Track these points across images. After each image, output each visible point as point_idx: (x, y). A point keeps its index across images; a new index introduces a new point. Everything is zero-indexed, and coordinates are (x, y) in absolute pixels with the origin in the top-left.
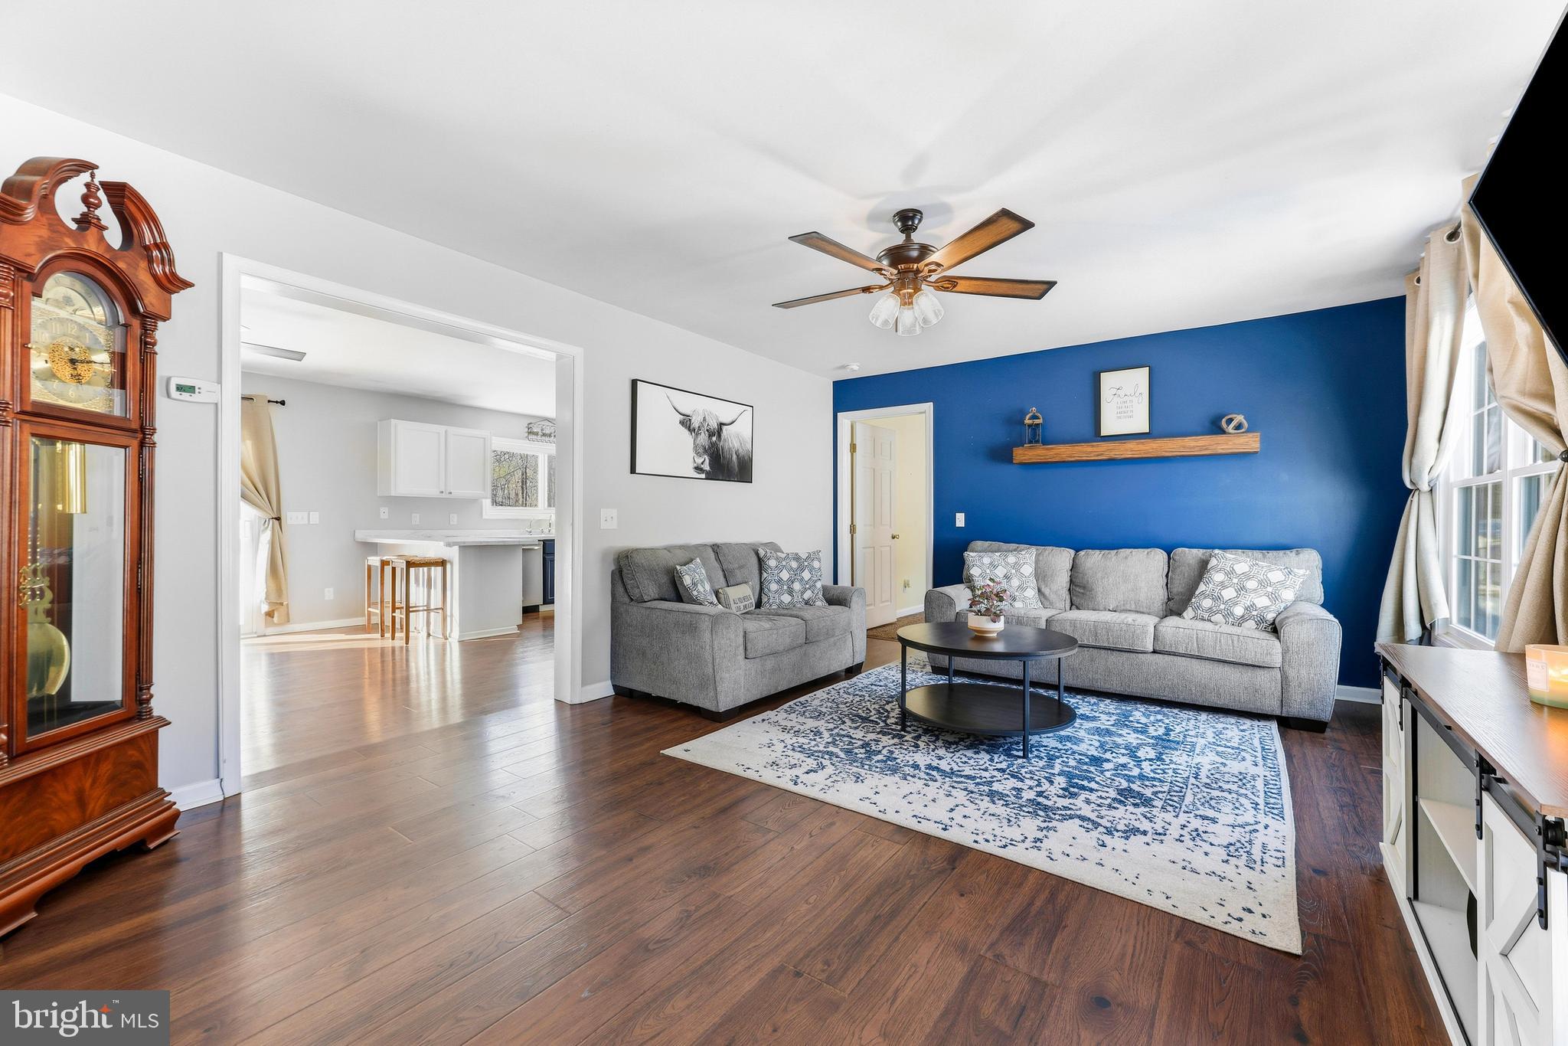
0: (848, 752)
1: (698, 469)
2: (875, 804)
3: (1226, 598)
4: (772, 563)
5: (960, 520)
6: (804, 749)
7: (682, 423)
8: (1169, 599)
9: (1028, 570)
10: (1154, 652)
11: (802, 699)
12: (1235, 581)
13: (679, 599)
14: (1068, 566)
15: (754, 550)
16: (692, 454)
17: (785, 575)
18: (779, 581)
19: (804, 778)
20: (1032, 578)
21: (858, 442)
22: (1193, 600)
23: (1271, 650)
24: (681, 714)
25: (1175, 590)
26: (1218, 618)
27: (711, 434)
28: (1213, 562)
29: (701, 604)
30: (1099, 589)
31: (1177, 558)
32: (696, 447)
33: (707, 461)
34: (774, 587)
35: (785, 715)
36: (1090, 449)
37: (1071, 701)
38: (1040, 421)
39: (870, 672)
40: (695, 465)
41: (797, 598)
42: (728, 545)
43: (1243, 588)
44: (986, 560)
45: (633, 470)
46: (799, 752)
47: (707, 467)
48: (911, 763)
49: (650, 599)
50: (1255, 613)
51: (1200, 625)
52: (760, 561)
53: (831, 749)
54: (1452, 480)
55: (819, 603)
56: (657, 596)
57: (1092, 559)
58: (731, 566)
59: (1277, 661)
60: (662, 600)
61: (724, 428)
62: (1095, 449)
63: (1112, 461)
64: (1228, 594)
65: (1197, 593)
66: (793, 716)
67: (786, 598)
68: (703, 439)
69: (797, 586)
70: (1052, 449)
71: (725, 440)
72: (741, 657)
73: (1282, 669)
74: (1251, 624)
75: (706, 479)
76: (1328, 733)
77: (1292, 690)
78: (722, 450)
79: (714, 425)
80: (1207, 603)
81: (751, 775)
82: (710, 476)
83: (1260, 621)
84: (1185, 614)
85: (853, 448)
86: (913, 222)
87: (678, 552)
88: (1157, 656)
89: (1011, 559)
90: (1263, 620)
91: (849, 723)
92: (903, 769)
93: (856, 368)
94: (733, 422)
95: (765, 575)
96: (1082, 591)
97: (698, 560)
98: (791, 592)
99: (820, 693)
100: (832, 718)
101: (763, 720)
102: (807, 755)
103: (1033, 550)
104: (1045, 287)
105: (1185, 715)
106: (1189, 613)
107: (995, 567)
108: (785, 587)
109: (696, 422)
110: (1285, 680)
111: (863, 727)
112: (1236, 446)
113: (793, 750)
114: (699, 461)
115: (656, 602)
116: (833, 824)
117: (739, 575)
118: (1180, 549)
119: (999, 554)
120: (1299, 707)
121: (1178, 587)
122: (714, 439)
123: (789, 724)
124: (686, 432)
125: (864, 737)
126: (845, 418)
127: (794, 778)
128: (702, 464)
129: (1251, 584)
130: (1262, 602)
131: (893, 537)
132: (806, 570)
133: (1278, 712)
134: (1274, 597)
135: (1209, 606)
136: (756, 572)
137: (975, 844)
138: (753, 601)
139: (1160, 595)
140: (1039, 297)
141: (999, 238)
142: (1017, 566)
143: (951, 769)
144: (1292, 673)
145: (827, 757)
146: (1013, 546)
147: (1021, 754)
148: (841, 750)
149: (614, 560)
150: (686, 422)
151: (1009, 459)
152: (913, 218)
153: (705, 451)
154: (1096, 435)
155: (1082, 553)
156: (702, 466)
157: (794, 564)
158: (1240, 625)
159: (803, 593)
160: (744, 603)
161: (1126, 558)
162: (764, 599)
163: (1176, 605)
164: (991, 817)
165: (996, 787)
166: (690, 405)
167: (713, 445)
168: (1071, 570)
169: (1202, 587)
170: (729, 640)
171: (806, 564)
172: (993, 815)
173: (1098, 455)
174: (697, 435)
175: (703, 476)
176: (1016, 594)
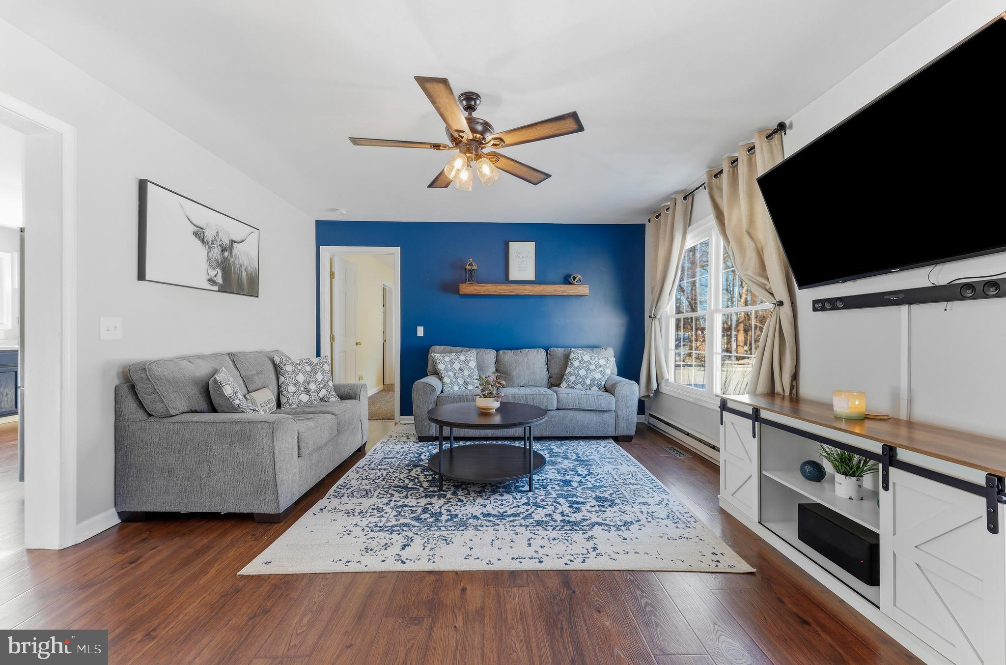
0: (418, 519)
1: (212, 281)
2: (478, 558)
3: (582, 375)
4: (289, 368)
5: (420, 331)
6: (380, 527)
7: (196, 234)
8: (549, 378)
9: (473, 364)
10: (557, 409)
11: (341, 481)
12: (585, 365)
13: (213, 409)
14: (494, 360)
15: (268, 357)
16: (205, 266)
17: (301, 378)
18: (296, 384)
19: (404, 554)
20: (476, 369)
21: (336, 270)
22: (565, 377)
23: (608, 401)
24: (228, 525)
25: (553, 372)
26: (579, 386)
27: (223, 250)
28: (572, 355)
29: (242, 412)
30: (514, 374)
31: (551, 353)
32: (209, 260)
33: (220, 274)
34: (292, 389)
35: (337, 501)
36: (506, 288)
37: (537, 446)
38: (474, 268)
39: (374, 448)
40: (209, 277)
41: (314, 396)
42: (244, 354)
43: (589, 369)
44: (447, 359)
45: (141, 276)
46: (379, 531)
47: (219, 280)
48: (470, 515)
49: (178, 412)
50: (596, 382)
51: (570, 391)
52: (276, 366)
53: (402, 521)
54: (669, 314)
55: (332, 399)
56: (186, 409)
57: (508, 356)
58: (249, 373)
59: (613, 407)
60: (192, 412)
61: (235, 245)
62: (509, 288)
63: (517, 296)
64: (582, 372)
65: (566, 373)
66: (345, 499)
67: (304, 398)
68: (216, 252)
69: (312, 387)
70: (484, 286)
71: (236, 256)
72: (296, 457)
73: (615, 411)
74: (595, 388)
75: (219, 291)
76: (633, 441)
77: (620, 421)
78: (234, 265)
79: (226, 242)
80: (573, 378)
81: (353, 567)
82: (223, 289)
83: (599, 386)
84: (561, 385)
85: (332, 275)
86: (475, 103)
87: (199, 362)
88: (558, 411)
89: (462, 358)
90: (600, 385)
91: (396, 494)
92: (468, 522)
93: (344, 212)
94: (243, 241)
95: (282, 379)
96: (504, 376)
97: (224, 369)
98: (308, 392)
99: (351, 473)
100: (379, 493)
101: (321, 510)
102: (389, 533)
103: (474, 351)
104: (543, 177)
105: (574, 443)
106: (564, 385)
107: (453, 363)
108: (302, 388)
109: (209, 235)
110: (617, 416)
111: (411, 495)
112: (578, 292)
113: (372, 530)
114: (212, 273)
115: (187, 415)
116: (464, 590)
117: (258, 382)
118: (552, 348)
119: (455, 354)
120: (623, 431)
121: (555, 370)
122: (226, 254)
123: (349, 507)
124: (199, 243)
125: (418, 503)
126: (325, 250)
127: (397, 557)
128: (215, 276)
129: (592, 367)
130: (598, 376)
131: (357, 344)
132: (319, 372)
133: (614, 435)
134: (603, 373)
135: (573, 380)
136: (274, 377)
137: (566, 566)
138: (275, 403)
139: (545, 375)
140: (535, 184)
141: (557, 132)
142: (467, 362)
143: (499, 512)
144: (620, 413)
145: (405, 528)
146: (459, 349)
147: (527, 488)
148: (412, 519)
149: (118, 373)
150: (199, 234)
151: (457, 291)
152: (475, 100)
153: (219, 265)
154: (506, 280)
155: (501, 352)
156: (215, 279)
157: (308, 368)
158: (590, 389)
159: (318, 392)
160: (269, 406)
161: (527, 354)
162: (283, 400)
163: (555, 381)
164: (555, 541)
165: (537, 517)
166: (203, 217)
167: (225, 260)
168: (495, 363)
169: (568, 370)
170: (286, 444)
171: (318, 367)
172: (555, 539)
173: (511, 292)
174: (210, 248)
175: (216, 288)
176: (468, 380)
